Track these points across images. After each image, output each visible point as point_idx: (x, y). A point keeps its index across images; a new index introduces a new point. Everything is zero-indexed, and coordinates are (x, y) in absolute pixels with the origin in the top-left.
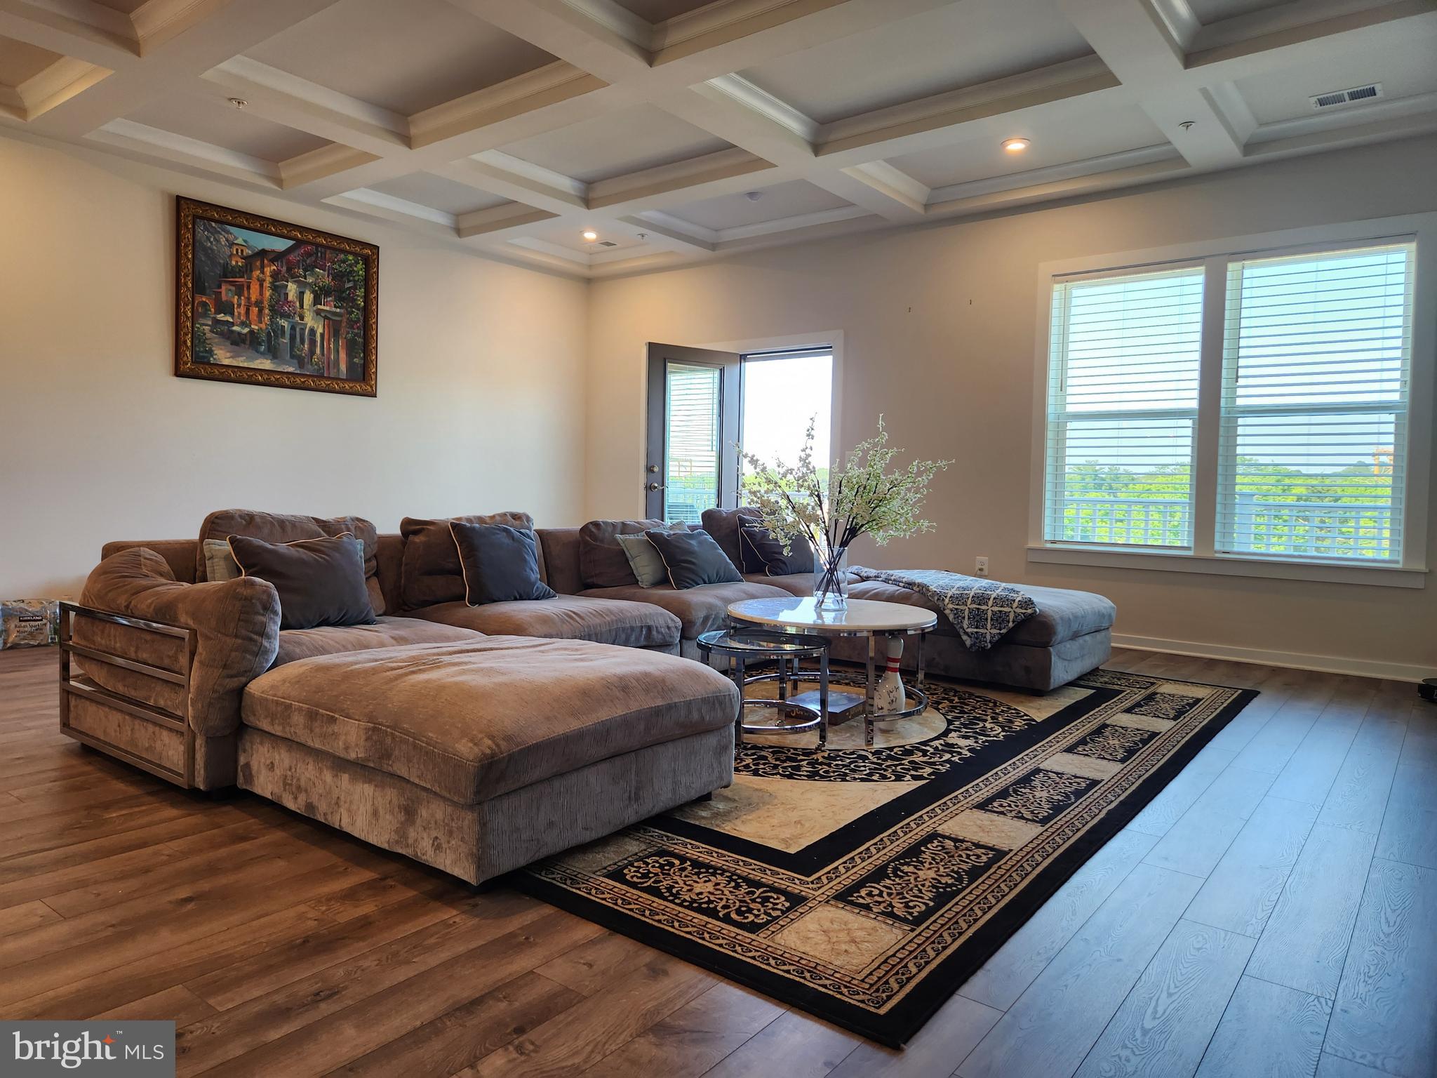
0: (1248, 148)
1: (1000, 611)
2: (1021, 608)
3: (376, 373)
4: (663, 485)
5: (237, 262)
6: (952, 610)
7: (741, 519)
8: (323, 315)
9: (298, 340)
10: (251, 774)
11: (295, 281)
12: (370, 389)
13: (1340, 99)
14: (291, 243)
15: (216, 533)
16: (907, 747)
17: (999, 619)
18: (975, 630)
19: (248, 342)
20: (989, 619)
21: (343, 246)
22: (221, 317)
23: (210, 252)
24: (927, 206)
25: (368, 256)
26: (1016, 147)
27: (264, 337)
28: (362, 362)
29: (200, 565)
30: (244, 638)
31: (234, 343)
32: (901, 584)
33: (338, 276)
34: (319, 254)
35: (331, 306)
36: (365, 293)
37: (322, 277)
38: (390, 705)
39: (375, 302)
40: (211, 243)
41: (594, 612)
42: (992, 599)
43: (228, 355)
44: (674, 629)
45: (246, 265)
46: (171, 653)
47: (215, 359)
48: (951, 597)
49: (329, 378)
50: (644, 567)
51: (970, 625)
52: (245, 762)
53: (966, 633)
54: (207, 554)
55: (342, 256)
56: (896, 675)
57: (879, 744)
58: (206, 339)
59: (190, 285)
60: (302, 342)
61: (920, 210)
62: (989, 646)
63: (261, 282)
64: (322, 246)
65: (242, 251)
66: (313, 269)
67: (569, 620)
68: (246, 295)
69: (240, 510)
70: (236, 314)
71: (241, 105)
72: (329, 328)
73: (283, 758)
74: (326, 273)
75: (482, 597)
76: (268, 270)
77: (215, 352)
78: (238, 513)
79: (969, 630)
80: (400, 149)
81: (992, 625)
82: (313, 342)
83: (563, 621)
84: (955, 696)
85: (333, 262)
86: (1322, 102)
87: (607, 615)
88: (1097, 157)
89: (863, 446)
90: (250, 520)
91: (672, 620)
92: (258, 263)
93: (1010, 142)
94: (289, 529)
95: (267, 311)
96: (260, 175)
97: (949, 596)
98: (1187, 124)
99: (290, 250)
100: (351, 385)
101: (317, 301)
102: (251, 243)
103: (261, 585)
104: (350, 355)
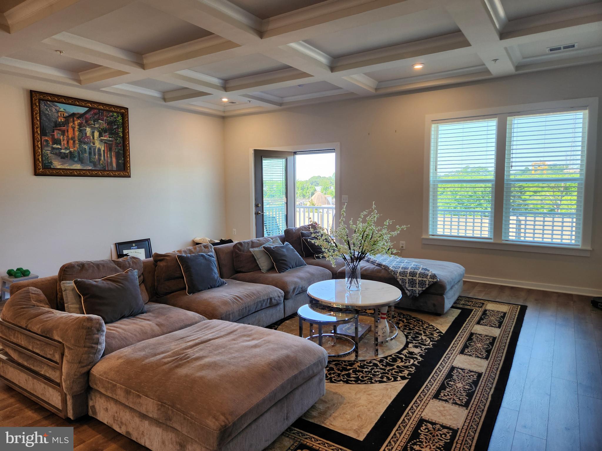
0: (517, 68)
1: (422, 280)
2: (431, 279)
3: (130, 166)
4: (263, 212)
5: (61, 120)
6: (400, 279)
7: (302, 233)
8: (104, 142)
9: (93, 154)
10: (95, 410)
11: (89, 127)
12: (127, 174)
13: (560, 49)
14: (86, 109)
15: (66, 275)
16: (393, 356)
17: (422, 283)
18: (411, 288)
19: (69, 157)
20: (417, 283)
21: (111, 109)
22: (55, 146)
23: (48, 116)
24: (376, 89)
25: (123, 112)
26: (418, 67)
27: (76, 154)
28: (123, 162)
29: (59, 292)
30: (88, 347)
31: (63, 158)
32: (375, 264)
33: (110, 123)
34: (100, 114)
35: (107, 137)
36: (123, 130)
37: (103, 124)
38: (169, 392)
39: (127, 134)
40: (48, 111)
41: (246, 295)
42: (418, 274)
43: (60, 163)
44: (281, 297)
45: (66, 121)
46: (51, 353)
47: (53, 166)
48: (400, 273)
49: (108, 171)
50: (263, 263)
51: (409, 286)
52: (92, 405)
53: (408, 290)
54: (63, 289)
55: (111, 114)
56: (385, 321)
57: (381, 356)
58: (49, 157)
59: (39, 132)
60: (95, 155)
61: (373, 91)
62: (418, 295)
63: (73, 128)
64: (102, 110)
65: (63, 114)
66: (98, 121)
67: (236, 301)
68: (67, 135)
69: (77, 262)
70: (62, 144)
71: (62, 53)
72: (107, 147)
73: (113, 408)
74: (104, 122)
75: (194, 290)
76: (76, 123)
77: (53, 163)
78: (77, 264)
79: (409, 288)
80: (139, 70)
81: (419, 286)
82: (100, 155)
83: (233, 302)
84: (404, 318)
85: (107, 117)
86: (551, 50)
87: (253, 296)
88: (452, 70)
89: (364, 213)
90: (82, 267)
91: (280, 293)
92: (71, 120)
93: (415, 65)
94: (101, 268)
95: (77, 142)
96: (70, 78)
97: (399, 272)
98: (495, 60)
99: (86, 113)
100: (119, 173)
101: (100, 135)
102: (67, 110)
103: (96, 319)
104: (117, 159)
